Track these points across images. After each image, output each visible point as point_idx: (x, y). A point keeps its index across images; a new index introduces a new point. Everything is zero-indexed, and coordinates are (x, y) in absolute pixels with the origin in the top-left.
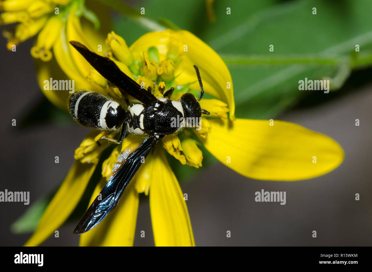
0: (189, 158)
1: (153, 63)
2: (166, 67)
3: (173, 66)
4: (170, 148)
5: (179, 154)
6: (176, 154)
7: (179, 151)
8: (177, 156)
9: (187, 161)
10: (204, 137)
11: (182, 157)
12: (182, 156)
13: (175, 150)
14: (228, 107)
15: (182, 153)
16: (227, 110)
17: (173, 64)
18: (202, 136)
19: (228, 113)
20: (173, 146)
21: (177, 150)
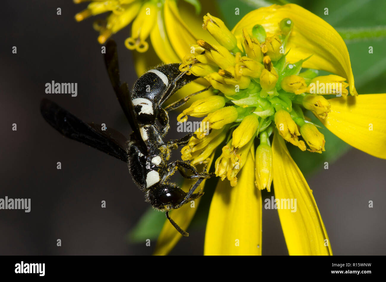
0: (310, 144)
1: (255, 41)
2: (271, 43)
3: (279, 42)
4: (286, 134)
5: (297, 139)
6: (294, 140)
7: (297, 137)
8: (295, 142)
9: (308, 147)
10: (324, 117)
11: (300, 143)
12: (301, 141)
13: (292, 136)
14: (347, 81)
15: (300, 138)
16: (346, 85)
17: (278, 39)
18: (321, 116)
19: (348, 88)
20: (289, 131)
21: (295, 136)
